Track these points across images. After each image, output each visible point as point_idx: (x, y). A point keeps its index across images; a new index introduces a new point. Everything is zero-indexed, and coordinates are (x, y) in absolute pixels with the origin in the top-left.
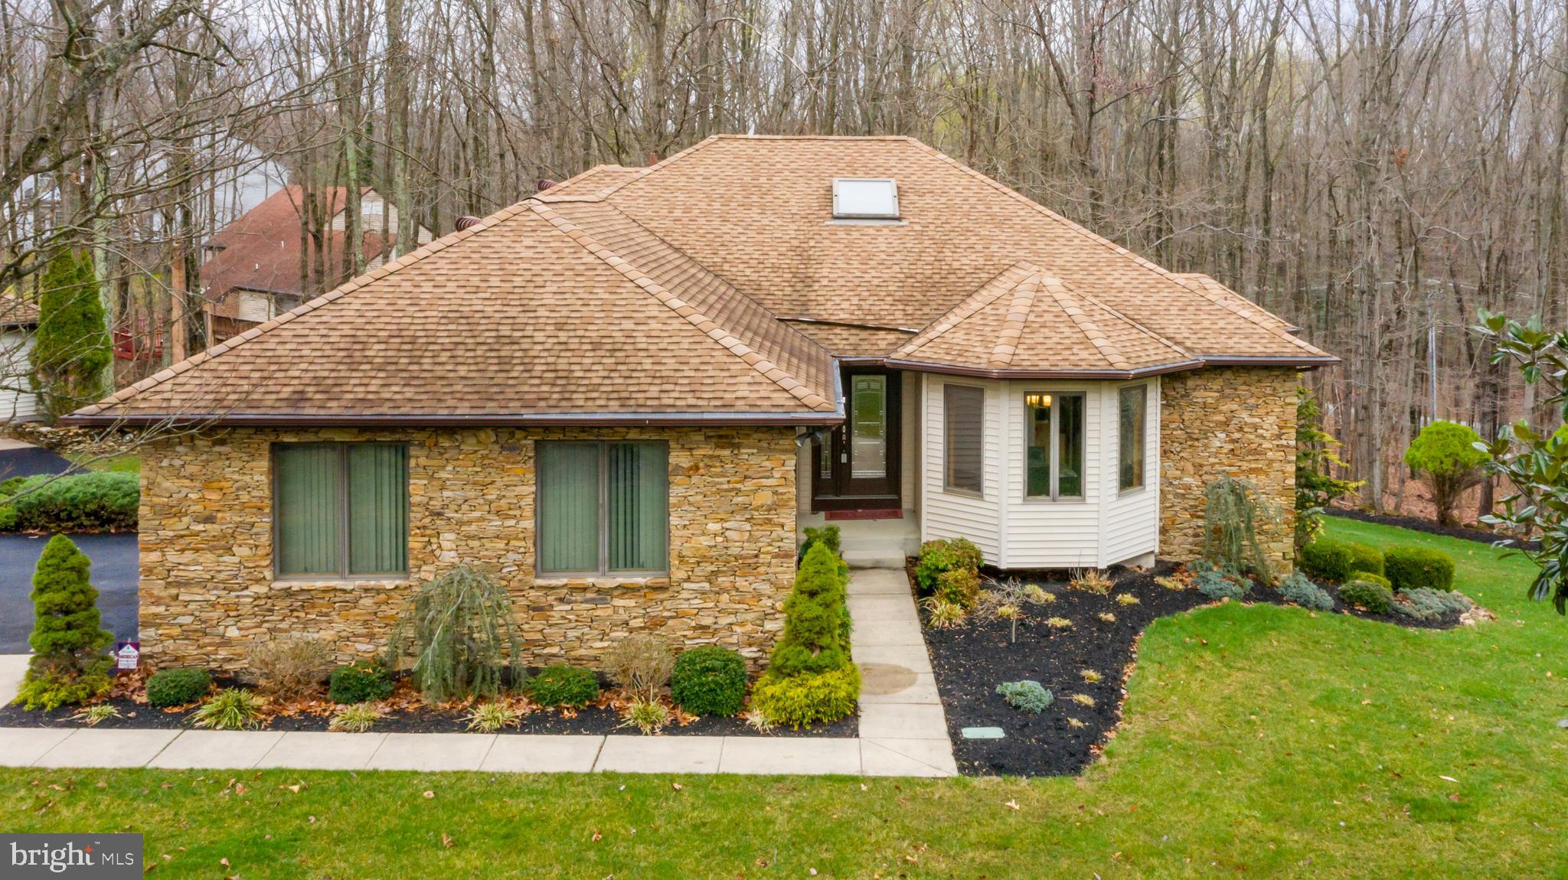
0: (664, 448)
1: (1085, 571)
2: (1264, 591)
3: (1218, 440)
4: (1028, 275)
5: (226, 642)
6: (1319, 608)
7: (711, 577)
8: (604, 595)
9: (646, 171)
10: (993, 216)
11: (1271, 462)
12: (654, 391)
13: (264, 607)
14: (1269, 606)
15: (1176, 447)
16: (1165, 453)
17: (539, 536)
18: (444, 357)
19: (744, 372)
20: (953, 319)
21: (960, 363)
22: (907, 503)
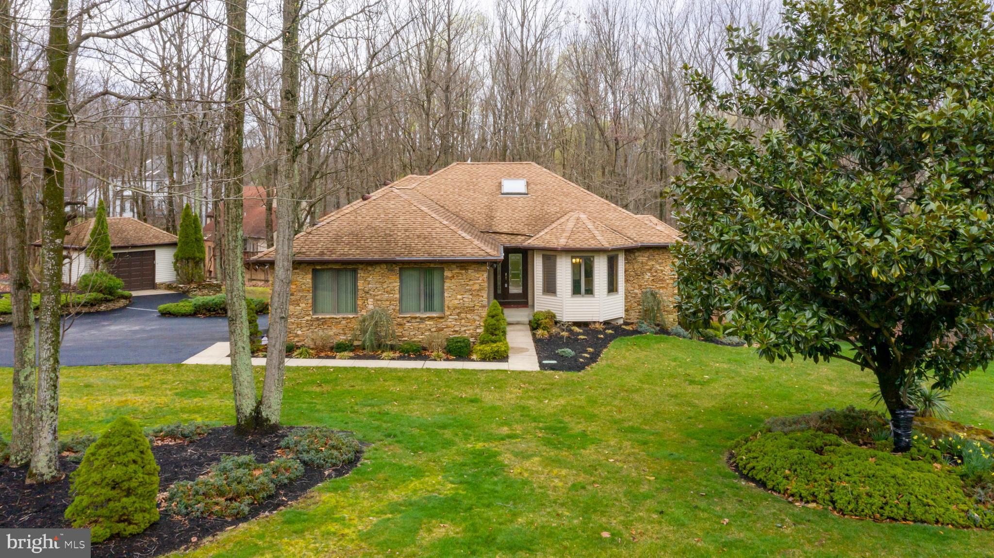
0: (443, 270)
1: (594, 322)
2: (663, 331)
3: (648, 276)
4: (575, 215)
5: (297, 336)
6: (684, 337)
7: (458, 314)
8: (422, 320)
9: (429, 177)
10: (564, 193)
11: (668, 284)
12: (439, 251)
13: (310, 324)
14: (665, 336)
15: (632, 278)
16: (627, 281)
17: (401, 300)
18: (368, 240)
19: (469, 245)
20: (546, 230)
21: (547, 245)
22: (530, 303)
